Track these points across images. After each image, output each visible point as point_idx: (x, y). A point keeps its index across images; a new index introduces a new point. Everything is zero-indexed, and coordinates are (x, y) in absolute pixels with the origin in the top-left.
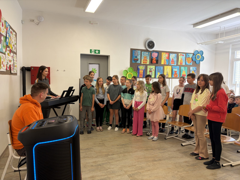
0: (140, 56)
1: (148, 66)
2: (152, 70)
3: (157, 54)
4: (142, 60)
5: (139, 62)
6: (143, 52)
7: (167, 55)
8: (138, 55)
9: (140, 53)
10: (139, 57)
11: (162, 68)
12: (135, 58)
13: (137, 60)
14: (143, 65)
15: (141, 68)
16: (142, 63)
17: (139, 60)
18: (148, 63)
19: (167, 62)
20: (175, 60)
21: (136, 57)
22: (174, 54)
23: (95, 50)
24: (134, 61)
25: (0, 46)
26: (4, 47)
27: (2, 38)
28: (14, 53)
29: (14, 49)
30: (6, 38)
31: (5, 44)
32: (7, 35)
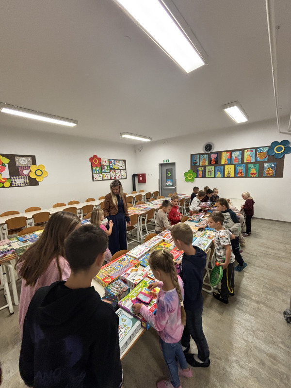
1: (207, 167)
2: (211, 170)
3: (216, 155)
4: (201, 162)
5: (198, 164)
6: (201, 156)
7: (228, 154)
8: (197, 159)
10: (198, 160)
11: (222, 167)
12: (194, 162)
13: (197, 163)
14: (203, 166)
15: (200, 169)
16: (201, 165)
17: (198, 163)
18: (207, 164)
19: (228, 161)
20: (239, 158)
21: (195, 160)
22: (238, 152)
23: (166, 160)
25: (103, 170)
26: (107, 170)
27: (105, 167)
28: (121, 170)
29: (121, 168)
30: (110, 166)
31: (109, 168)
32: (111, 164)
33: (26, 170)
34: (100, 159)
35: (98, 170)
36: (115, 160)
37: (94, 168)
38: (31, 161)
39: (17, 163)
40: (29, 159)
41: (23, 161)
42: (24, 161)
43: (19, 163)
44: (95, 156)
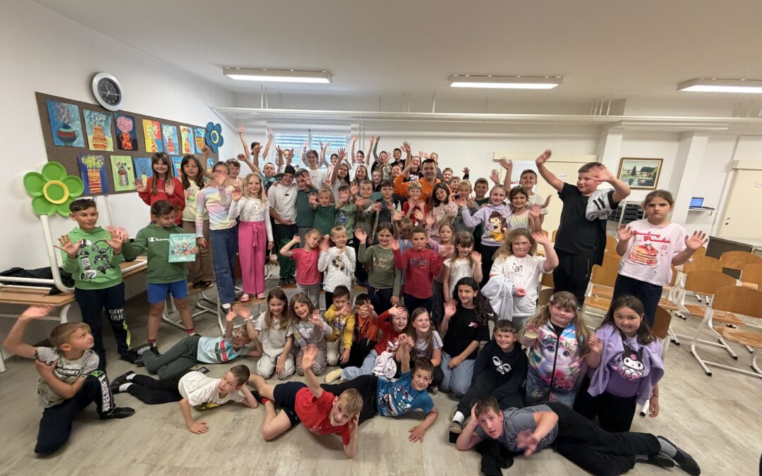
0: (78, 122)
1: (112, 157)
2: (126, 168)
3: (131, 122)
4: (90, 138)
5: (79, 143)
6: (86, 113)
7: (155, 128)
8: (71, 120)
9: (78, 115)
10: (76, 127)
12: (62, 130)
14: (97, 153)
15: (90, 161)
16: (92, 148)
17: (80, 138)
18: (110, 148)
20: (174, 141)
21: (66, 127)
22: (171, 128)
24: (60, 138)
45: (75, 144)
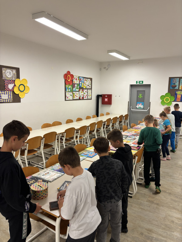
4: (180, 86)
5: (177, 88)
6: (181, 80)
8: (176, 82)
9: (178, 81)
10: (177, 84)
12: (173, 85)
13: (176, 86)
15: (179, 93)
16: (180, 89)
23: (140, 81)
24: (172, 87)
25: (74, 89)
26: (77, 89)
27: (76, 85)
28: (88, 89)
29: (88, 87)
30: (79, 84)
31: (78, 87)
32: (80, 83)
33: (11, 85)
34: (72, 76)
35: (70, 89)
36: (84, 78)
37: (67, 86)
38: (16, 74)
39: (4, 76)
40: (14, 71)
41: (8, 74)
42: (10, 73)
43: (5, 75)
44: (69, 72)
45: (175, 88)
